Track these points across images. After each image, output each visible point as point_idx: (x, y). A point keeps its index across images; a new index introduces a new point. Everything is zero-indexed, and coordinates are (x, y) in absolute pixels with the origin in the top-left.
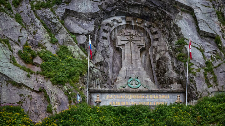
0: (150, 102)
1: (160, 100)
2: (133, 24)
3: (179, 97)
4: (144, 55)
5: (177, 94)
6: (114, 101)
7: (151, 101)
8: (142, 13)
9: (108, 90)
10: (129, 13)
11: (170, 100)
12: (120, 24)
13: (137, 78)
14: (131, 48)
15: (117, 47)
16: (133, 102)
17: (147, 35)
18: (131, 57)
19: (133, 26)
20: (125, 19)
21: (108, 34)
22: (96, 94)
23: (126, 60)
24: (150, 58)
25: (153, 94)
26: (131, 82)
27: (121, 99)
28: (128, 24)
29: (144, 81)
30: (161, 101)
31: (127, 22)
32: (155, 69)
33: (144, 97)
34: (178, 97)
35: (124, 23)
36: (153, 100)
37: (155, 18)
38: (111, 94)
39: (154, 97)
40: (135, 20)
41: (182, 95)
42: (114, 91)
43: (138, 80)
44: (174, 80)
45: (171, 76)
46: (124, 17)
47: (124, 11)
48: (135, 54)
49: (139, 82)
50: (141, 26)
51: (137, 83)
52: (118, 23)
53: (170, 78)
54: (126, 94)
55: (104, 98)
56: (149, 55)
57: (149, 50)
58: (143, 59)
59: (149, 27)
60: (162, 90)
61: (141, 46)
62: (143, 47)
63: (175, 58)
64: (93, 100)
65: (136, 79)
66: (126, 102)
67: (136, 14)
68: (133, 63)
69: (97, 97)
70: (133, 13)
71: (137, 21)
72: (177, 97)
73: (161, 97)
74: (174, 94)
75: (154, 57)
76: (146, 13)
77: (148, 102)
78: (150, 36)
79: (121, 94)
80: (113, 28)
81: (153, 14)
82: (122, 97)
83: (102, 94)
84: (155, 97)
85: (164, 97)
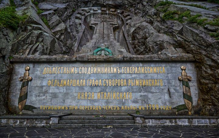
0: (127, 80)
1: (147, 76)
2: (107, 12)
3: (185, 70)
4: (117, 33)
5: (180, 64)
6: (56, 78)
7: (130, 77)
8: (115, 3)
9: (47, 58)
10: (104, 4)
11: (167, 77)
12: (95, 12)
13: (108, 48)
14: (104, 26)
15: (90, 26)
16: (95, 80)
17: (120, 19)
18: (104, 32)
19: (108, 14)
20: (101, 9)
21: (83, 17)
22: (24, 65)
23: (97, 35)
24: (124, 33)
25: (133, 65)
26: (99, 52)
27: (71, 74)
28: (103, 12)
29: (117, 52)
30: (150, 78)
31: (102, 11)
32: (130, 42)
33: (115, 70)
34: (182, 70)
35: (99, 11)
36: (134, 76)
37: (127, 6)
38: (53, 65)
39: (136, 71)
40: (109, 10)
41: (190, 66)
42: (58, 60)
43: (109, 50)
44: (165, 45)
45: (158, 40)
46: (100, 8)
47: (99, 3)
48: (108, 30)
49: (110, 52)
50: (115, 13)
51: (107, 53)
52: (94, 11)
53: (158, 43)
54: (82, 65)
55: (38, 73)
56: (123, 32)
57: (123, 28)
58: (117, 35)
59: (122, 13)
60: (151, 57)
61: (114, 25)
62: (116, 26)
63: (158, 21)
64: (16, 77)
65: (106, 49)
66: (80, 80)
67: (110, 4)
68: (104, 37)
69: (26, 70)
70: (107, 4)
71: (111, 10)
72: (180, 71)
73: (149, 70)
74: (174, 65)
75: (128, 31)
76: (119, 3)
77: (124, 79)
78: (123, 19)
79: (71, 65)
80: (89, 13)
81: (125, 2)
82: (73, 70)
83: (36, 65)
84: (138, 70)
85: (155, 70)
